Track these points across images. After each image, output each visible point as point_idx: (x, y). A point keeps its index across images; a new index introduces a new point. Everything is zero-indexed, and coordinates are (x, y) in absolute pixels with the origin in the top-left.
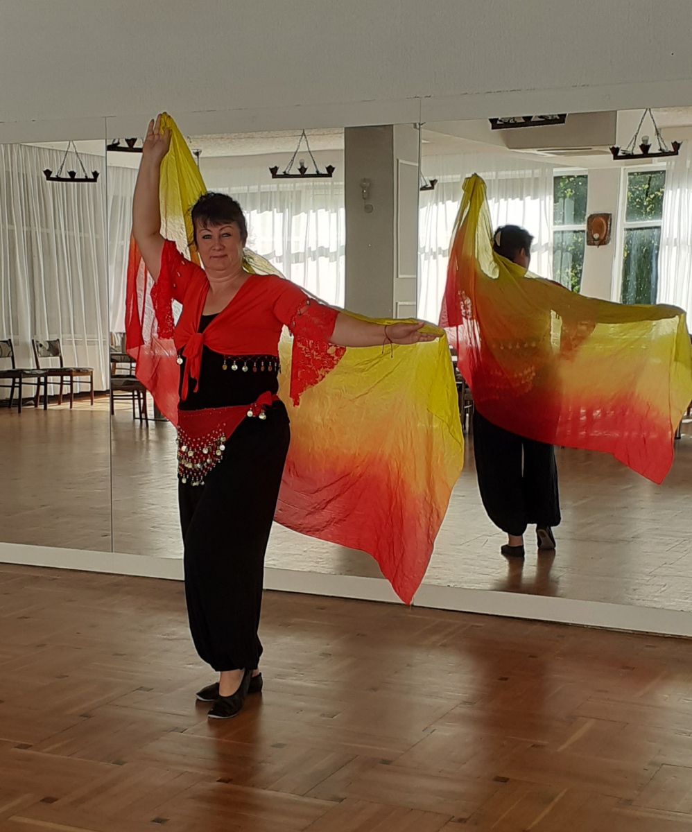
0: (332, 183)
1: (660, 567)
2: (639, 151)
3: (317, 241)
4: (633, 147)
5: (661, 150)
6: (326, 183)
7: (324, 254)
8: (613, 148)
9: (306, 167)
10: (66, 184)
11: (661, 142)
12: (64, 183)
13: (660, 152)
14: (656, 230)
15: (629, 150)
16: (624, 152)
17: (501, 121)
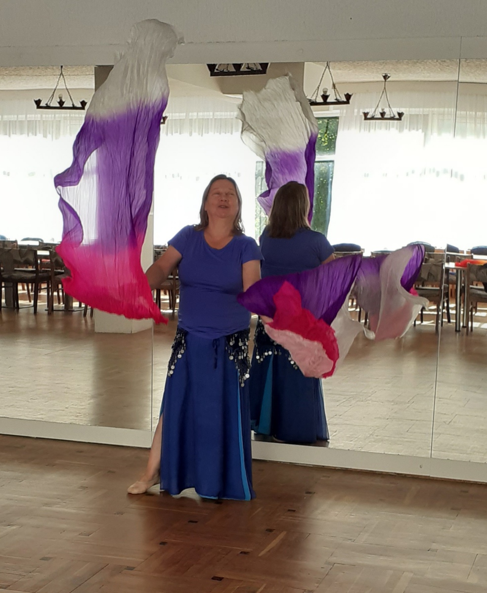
5: (336, 99)
11: (337, 94)
14: (331, 163)
16: (310, 100)
17: (217, 70)
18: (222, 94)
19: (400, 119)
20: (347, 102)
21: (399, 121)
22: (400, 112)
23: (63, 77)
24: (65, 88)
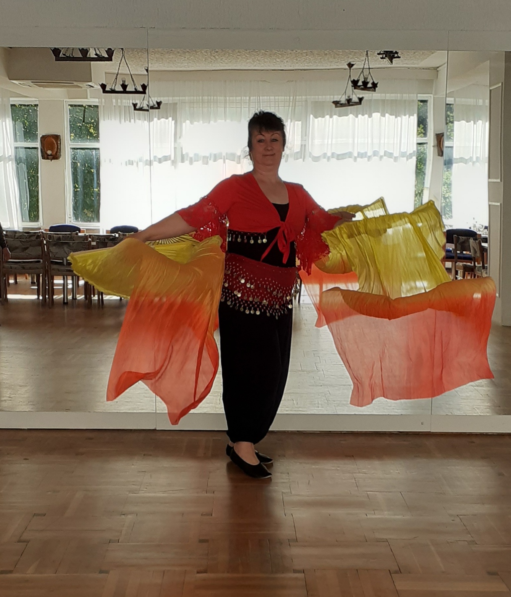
8: (102, 84)
14: (94, 151)
18: (9, 80)
19: (158, 108)
21: (157, 110)
22: (158, 101)
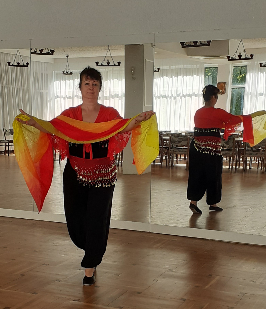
0: (120, 69)
1: (243, 218)
2: (237, 58)
3: (114, 91)
4: (235, 56)
5: (246, 57)
6: (118, 69)
7: (117, 97)
8: (228, 56)
9: (109, 62)
10: (16, 68)
11: (246, 54)
12: (15, 67)
13: (245, 58)
14: (243, 89)
15: (233, 57)
16: (232, 58)
17: (185, 44)
18: (187, 56)
20: (251, 58)
23: (109, 50)
24: (110, 56)
